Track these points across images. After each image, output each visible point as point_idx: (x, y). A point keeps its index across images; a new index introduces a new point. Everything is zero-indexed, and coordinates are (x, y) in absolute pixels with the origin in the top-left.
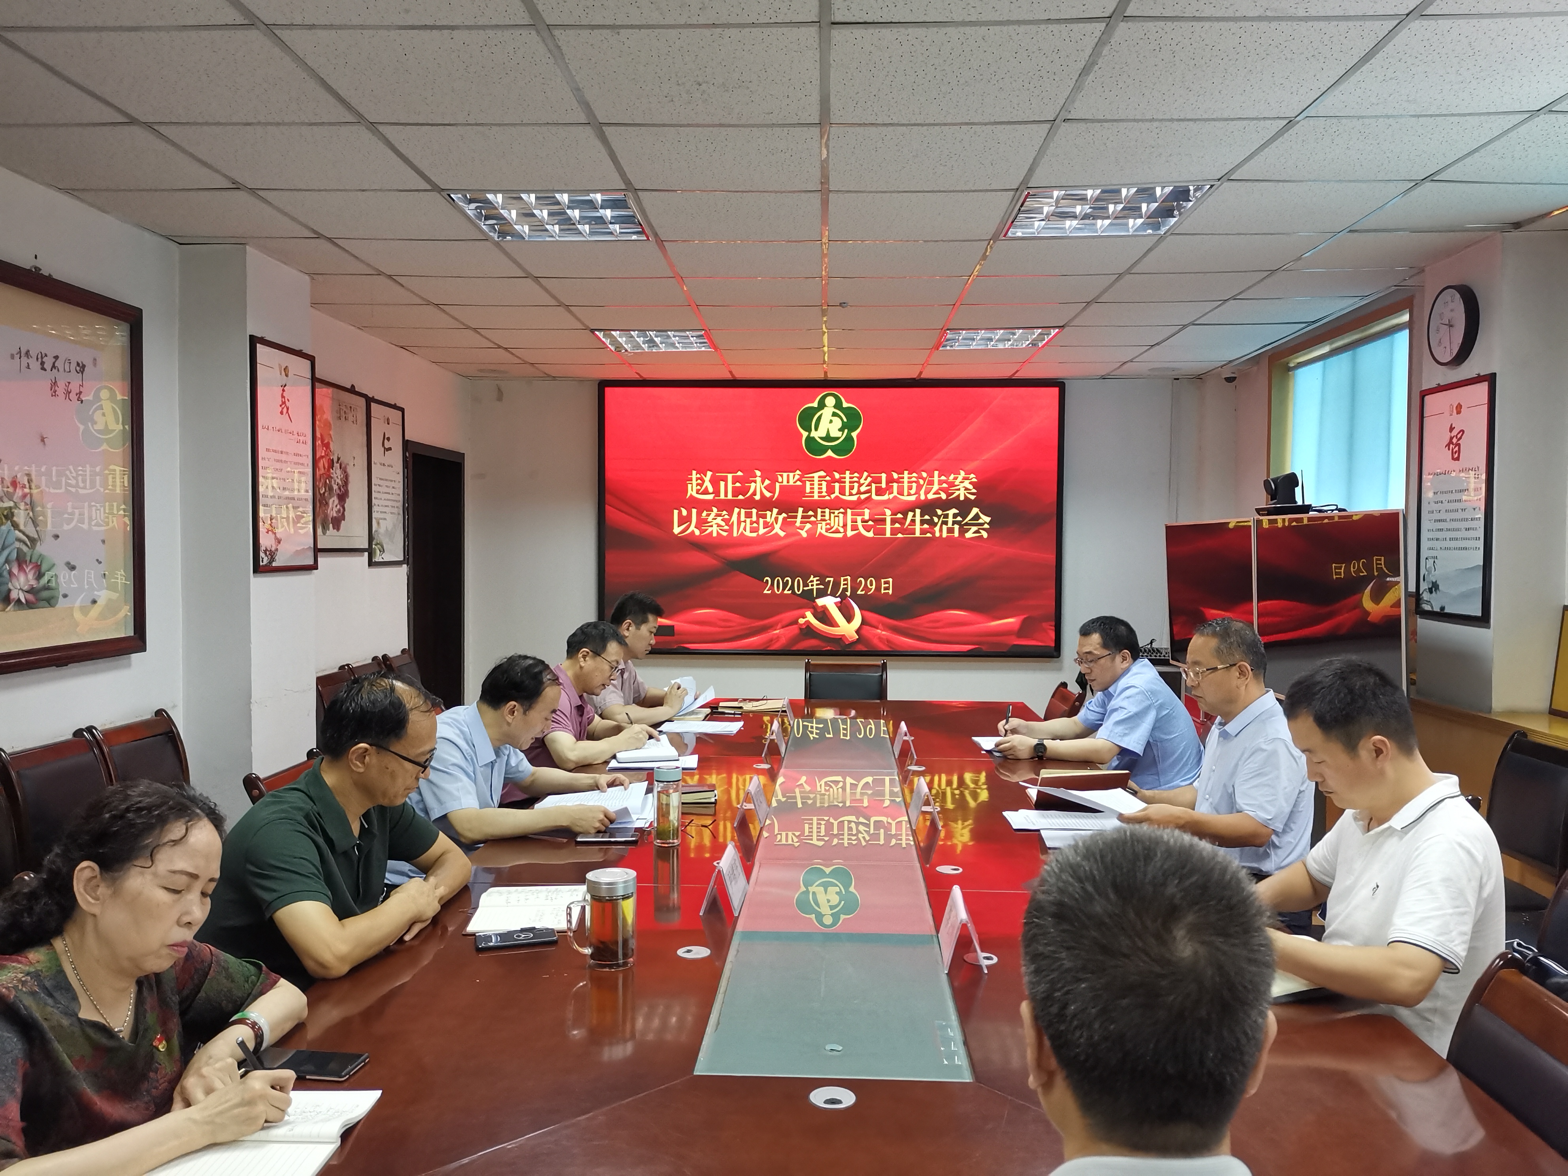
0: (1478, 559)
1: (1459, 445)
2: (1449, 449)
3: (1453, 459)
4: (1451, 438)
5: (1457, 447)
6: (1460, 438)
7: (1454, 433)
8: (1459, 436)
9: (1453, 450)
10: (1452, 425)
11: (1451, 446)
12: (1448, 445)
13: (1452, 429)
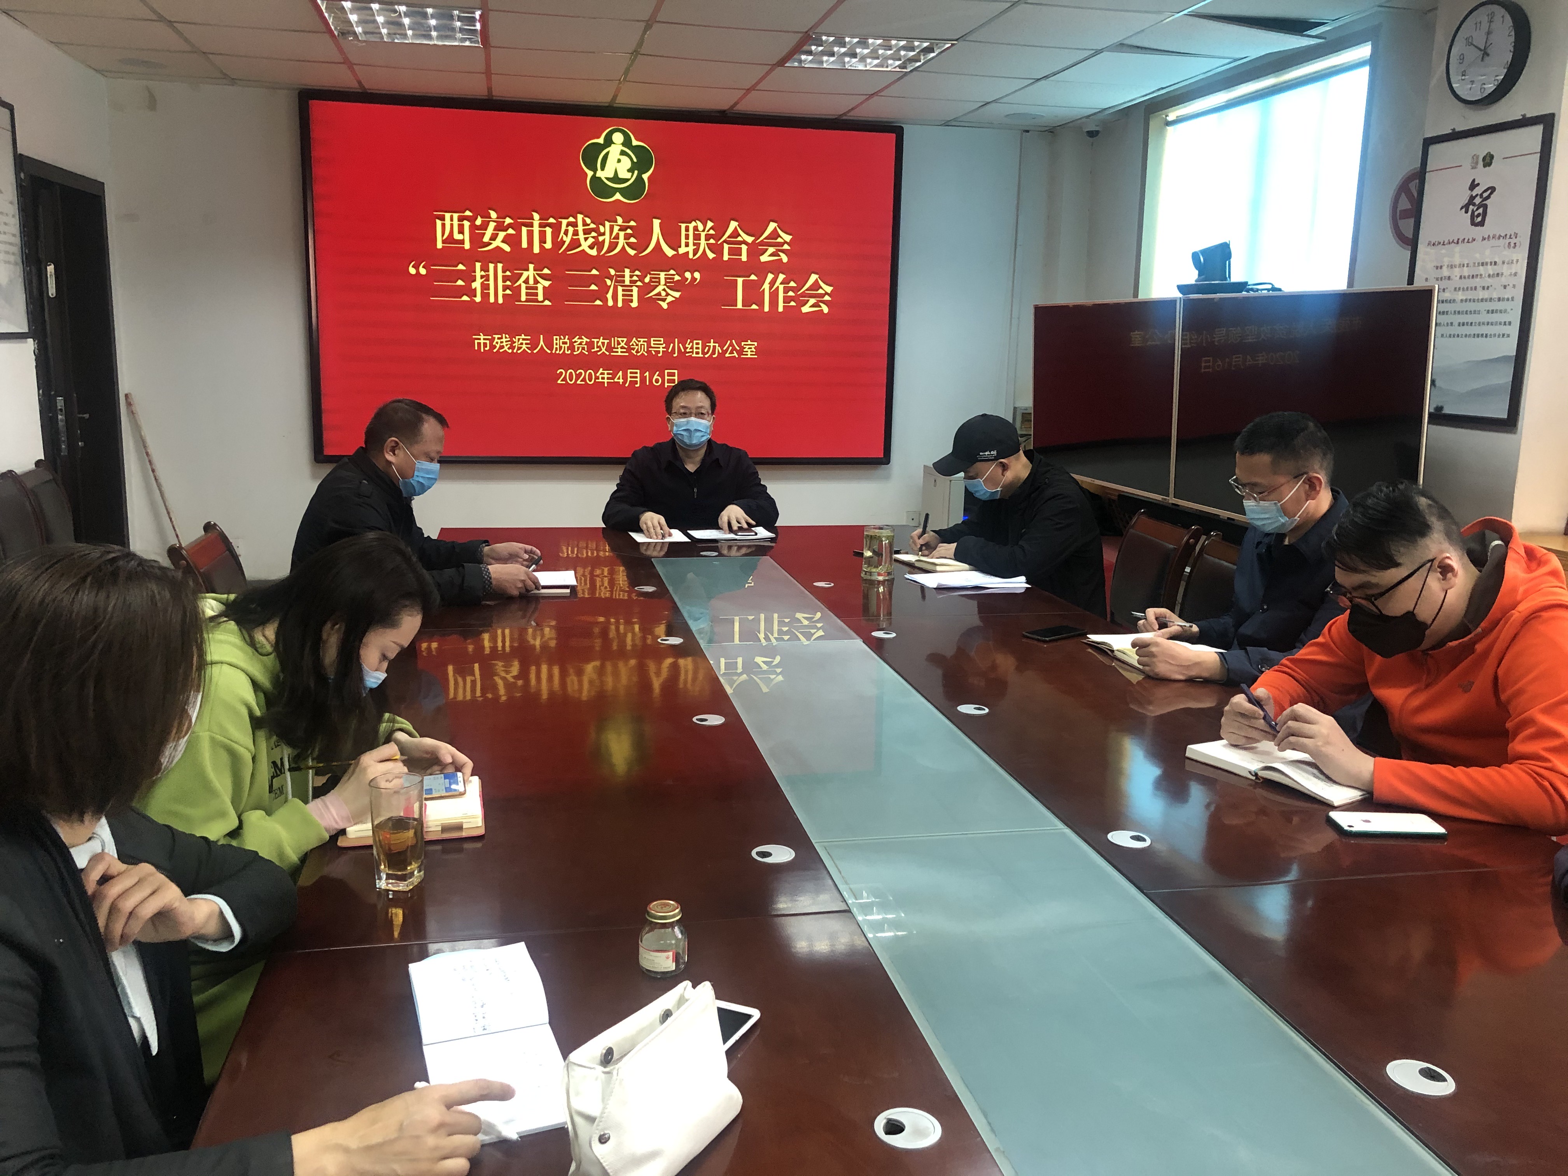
0: (1510, 347)
1: (1485, 207)
2: (1466, 212)
3: (1473, 224)
4: (1472, 198)
5: (1481, 211)
6: (1488, 197)
7: (1478, 191)
8: (1485, 195)
9: (1473, 212)
10: (1474, 180)
11: (1471, 207)
12: (1466, 208)
13: (1473, 186)
